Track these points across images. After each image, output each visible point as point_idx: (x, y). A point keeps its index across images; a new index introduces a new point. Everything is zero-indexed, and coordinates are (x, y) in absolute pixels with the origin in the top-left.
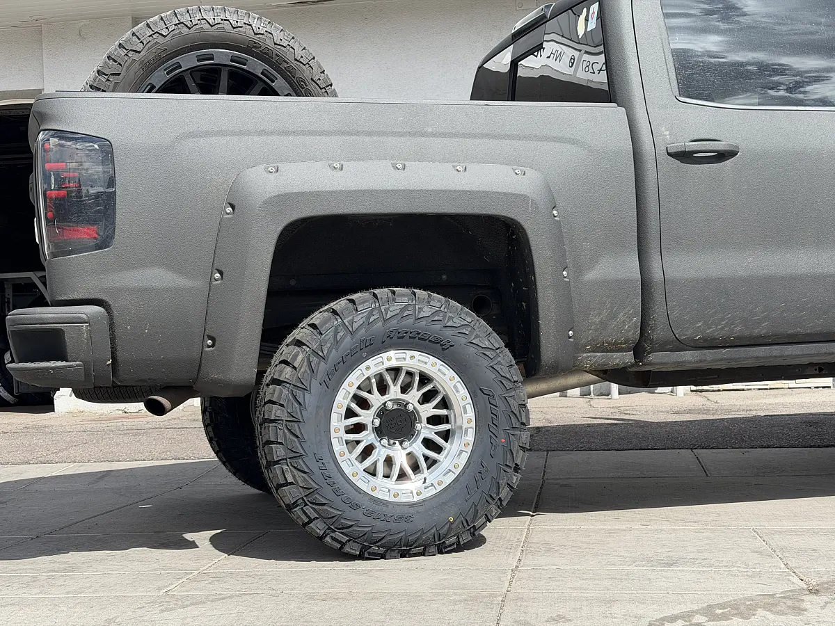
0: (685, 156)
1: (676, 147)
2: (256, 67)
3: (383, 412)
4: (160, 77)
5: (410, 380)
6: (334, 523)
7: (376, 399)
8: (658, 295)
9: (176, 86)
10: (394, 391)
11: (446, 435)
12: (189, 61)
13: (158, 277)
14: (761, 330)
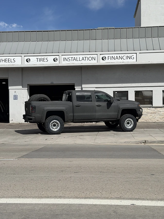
0: (76, 106)
1: (76, 105)
2: (45, 99)
3: (53, 124)
4: (39, 100)
5: (55, 122)
6: (50, 132)
7: (53, 123)
8: (74, 116)
9: (39, 101)
10: (54, 123)
11: (58, 126)
12: (40, 99)
13: (38, 115)
14: (82, 119)
